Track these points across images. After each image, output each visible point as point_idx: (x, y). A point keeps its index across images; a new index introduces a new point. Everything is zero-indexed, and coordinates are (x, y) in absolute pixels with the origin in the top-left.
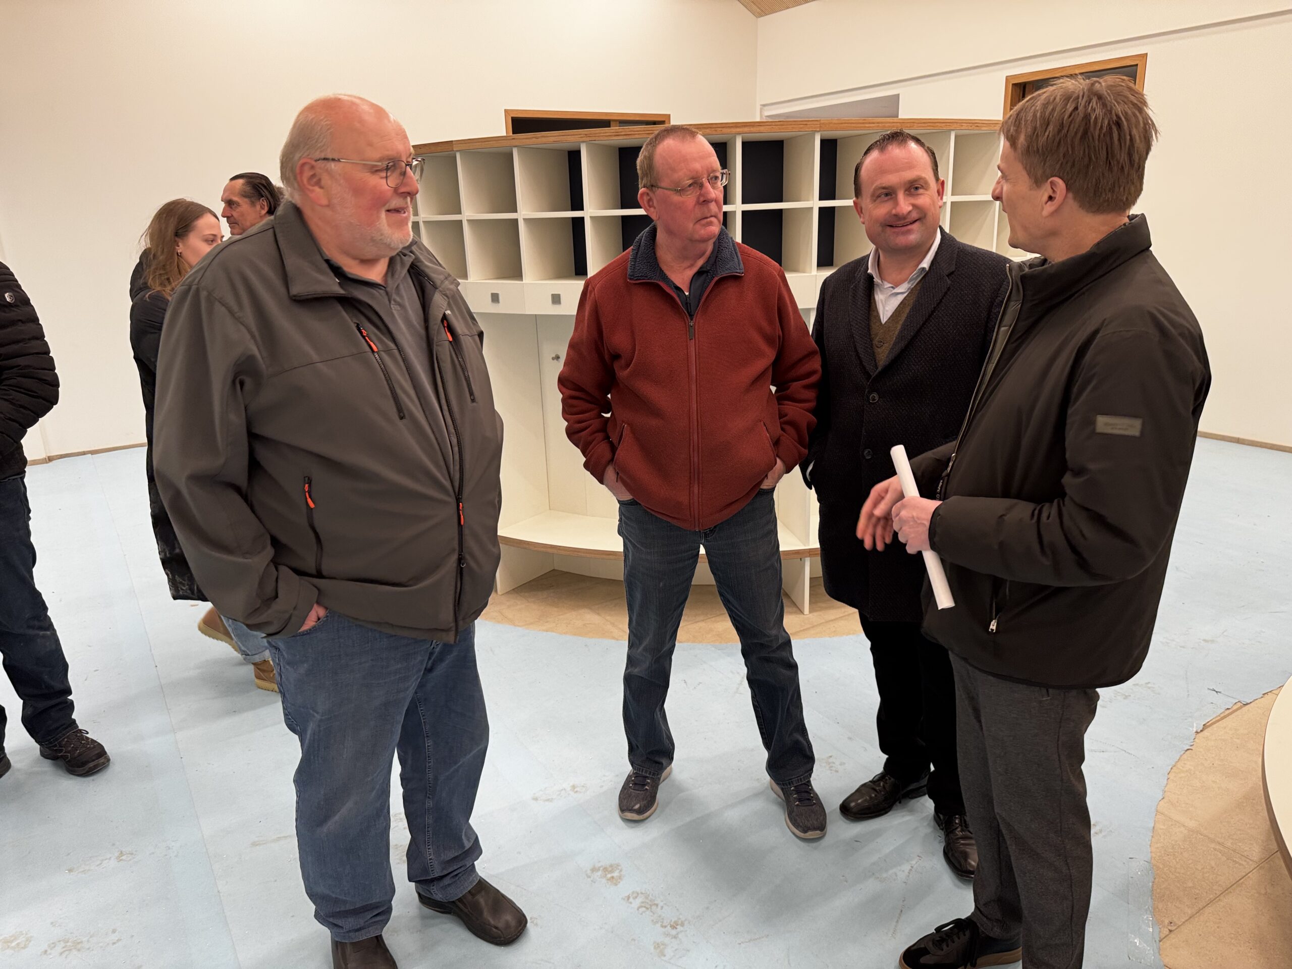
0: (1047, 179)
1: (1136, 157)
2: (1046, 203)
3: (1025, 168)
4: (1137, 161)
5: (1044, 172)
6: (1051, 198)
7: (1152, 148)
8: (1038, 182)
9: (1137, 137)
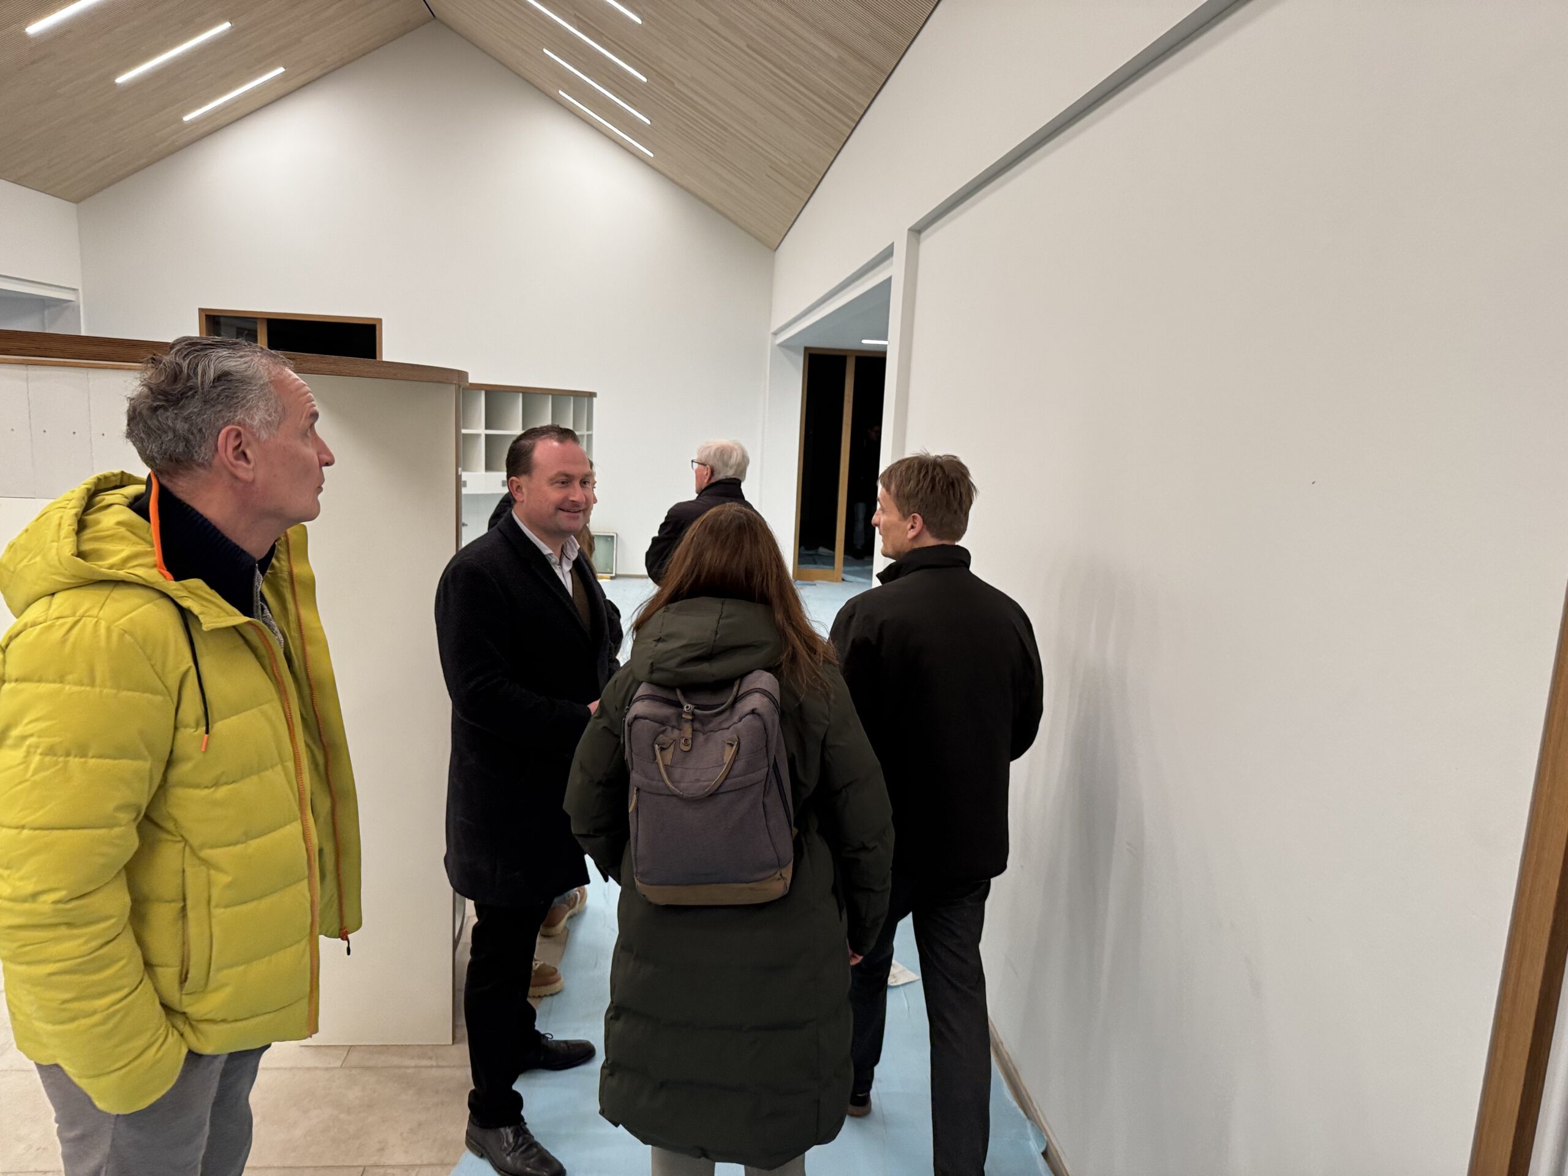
0: (911, 514)
1: (964, 507)
2: (910, 530)
3: (897, 506)
4: (964, 508)
5: (909, 510)
6: (912, 527)
7: (974, 502)
8: (905, 516)
9: (964, 493)
